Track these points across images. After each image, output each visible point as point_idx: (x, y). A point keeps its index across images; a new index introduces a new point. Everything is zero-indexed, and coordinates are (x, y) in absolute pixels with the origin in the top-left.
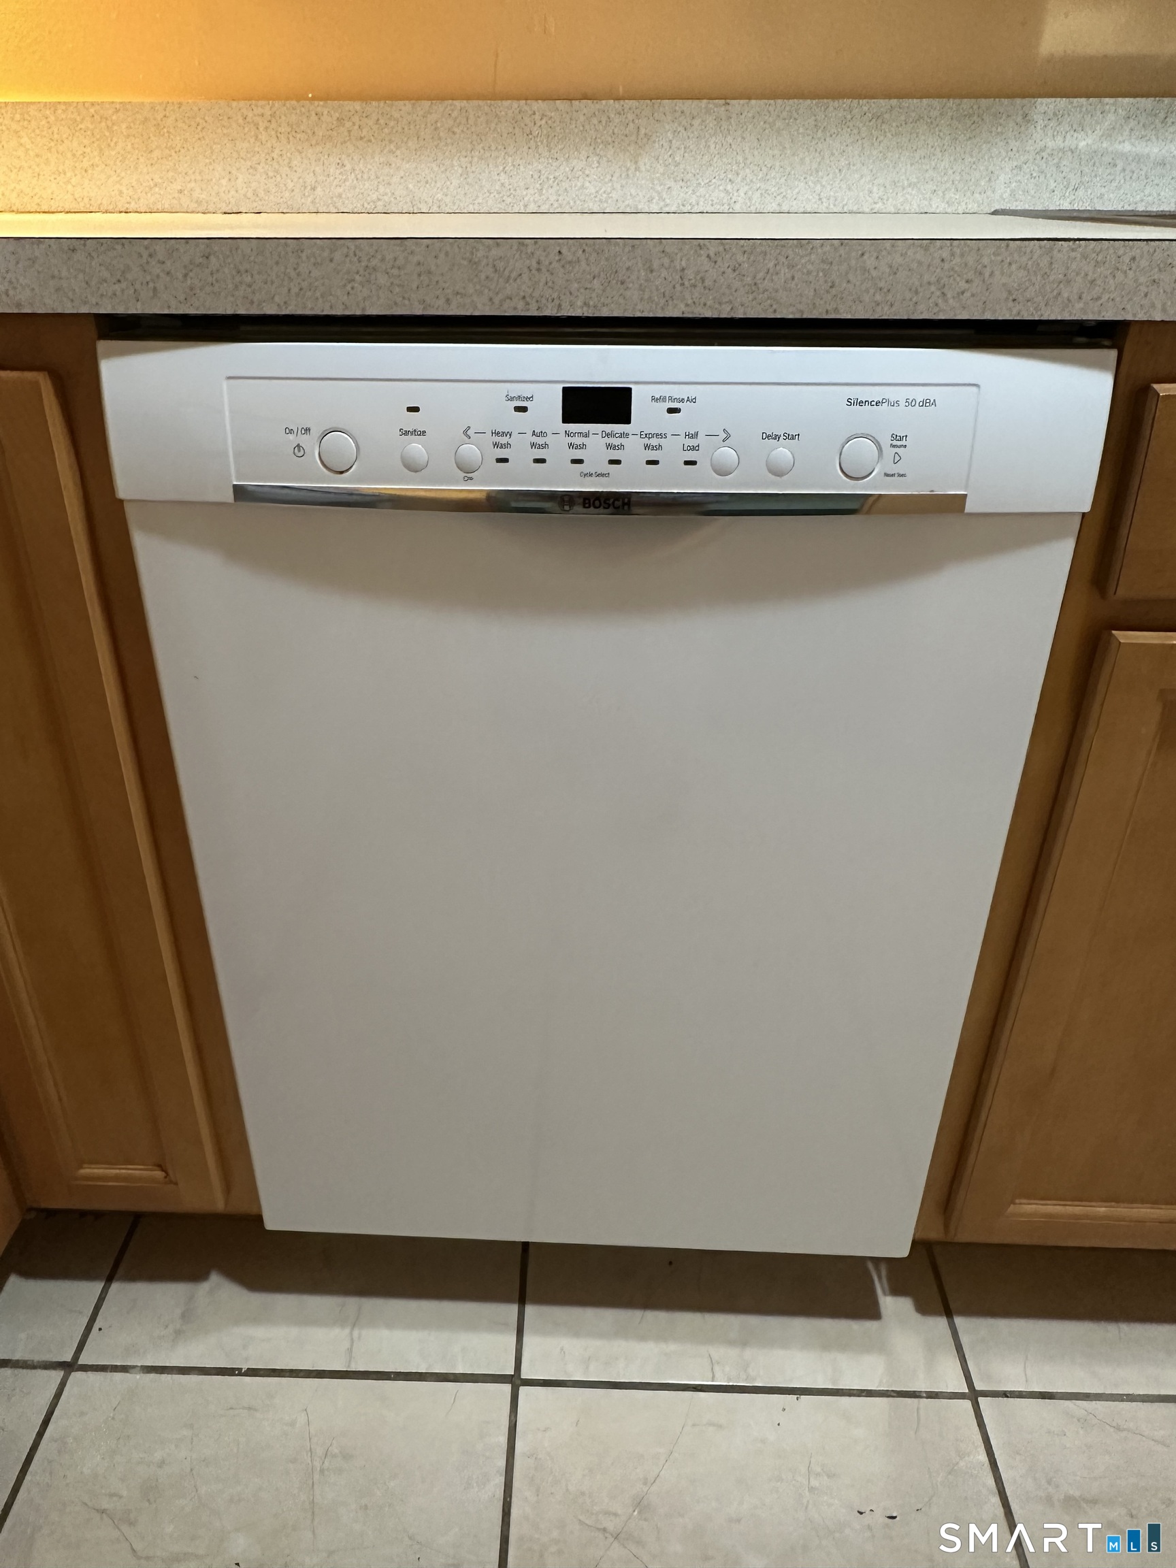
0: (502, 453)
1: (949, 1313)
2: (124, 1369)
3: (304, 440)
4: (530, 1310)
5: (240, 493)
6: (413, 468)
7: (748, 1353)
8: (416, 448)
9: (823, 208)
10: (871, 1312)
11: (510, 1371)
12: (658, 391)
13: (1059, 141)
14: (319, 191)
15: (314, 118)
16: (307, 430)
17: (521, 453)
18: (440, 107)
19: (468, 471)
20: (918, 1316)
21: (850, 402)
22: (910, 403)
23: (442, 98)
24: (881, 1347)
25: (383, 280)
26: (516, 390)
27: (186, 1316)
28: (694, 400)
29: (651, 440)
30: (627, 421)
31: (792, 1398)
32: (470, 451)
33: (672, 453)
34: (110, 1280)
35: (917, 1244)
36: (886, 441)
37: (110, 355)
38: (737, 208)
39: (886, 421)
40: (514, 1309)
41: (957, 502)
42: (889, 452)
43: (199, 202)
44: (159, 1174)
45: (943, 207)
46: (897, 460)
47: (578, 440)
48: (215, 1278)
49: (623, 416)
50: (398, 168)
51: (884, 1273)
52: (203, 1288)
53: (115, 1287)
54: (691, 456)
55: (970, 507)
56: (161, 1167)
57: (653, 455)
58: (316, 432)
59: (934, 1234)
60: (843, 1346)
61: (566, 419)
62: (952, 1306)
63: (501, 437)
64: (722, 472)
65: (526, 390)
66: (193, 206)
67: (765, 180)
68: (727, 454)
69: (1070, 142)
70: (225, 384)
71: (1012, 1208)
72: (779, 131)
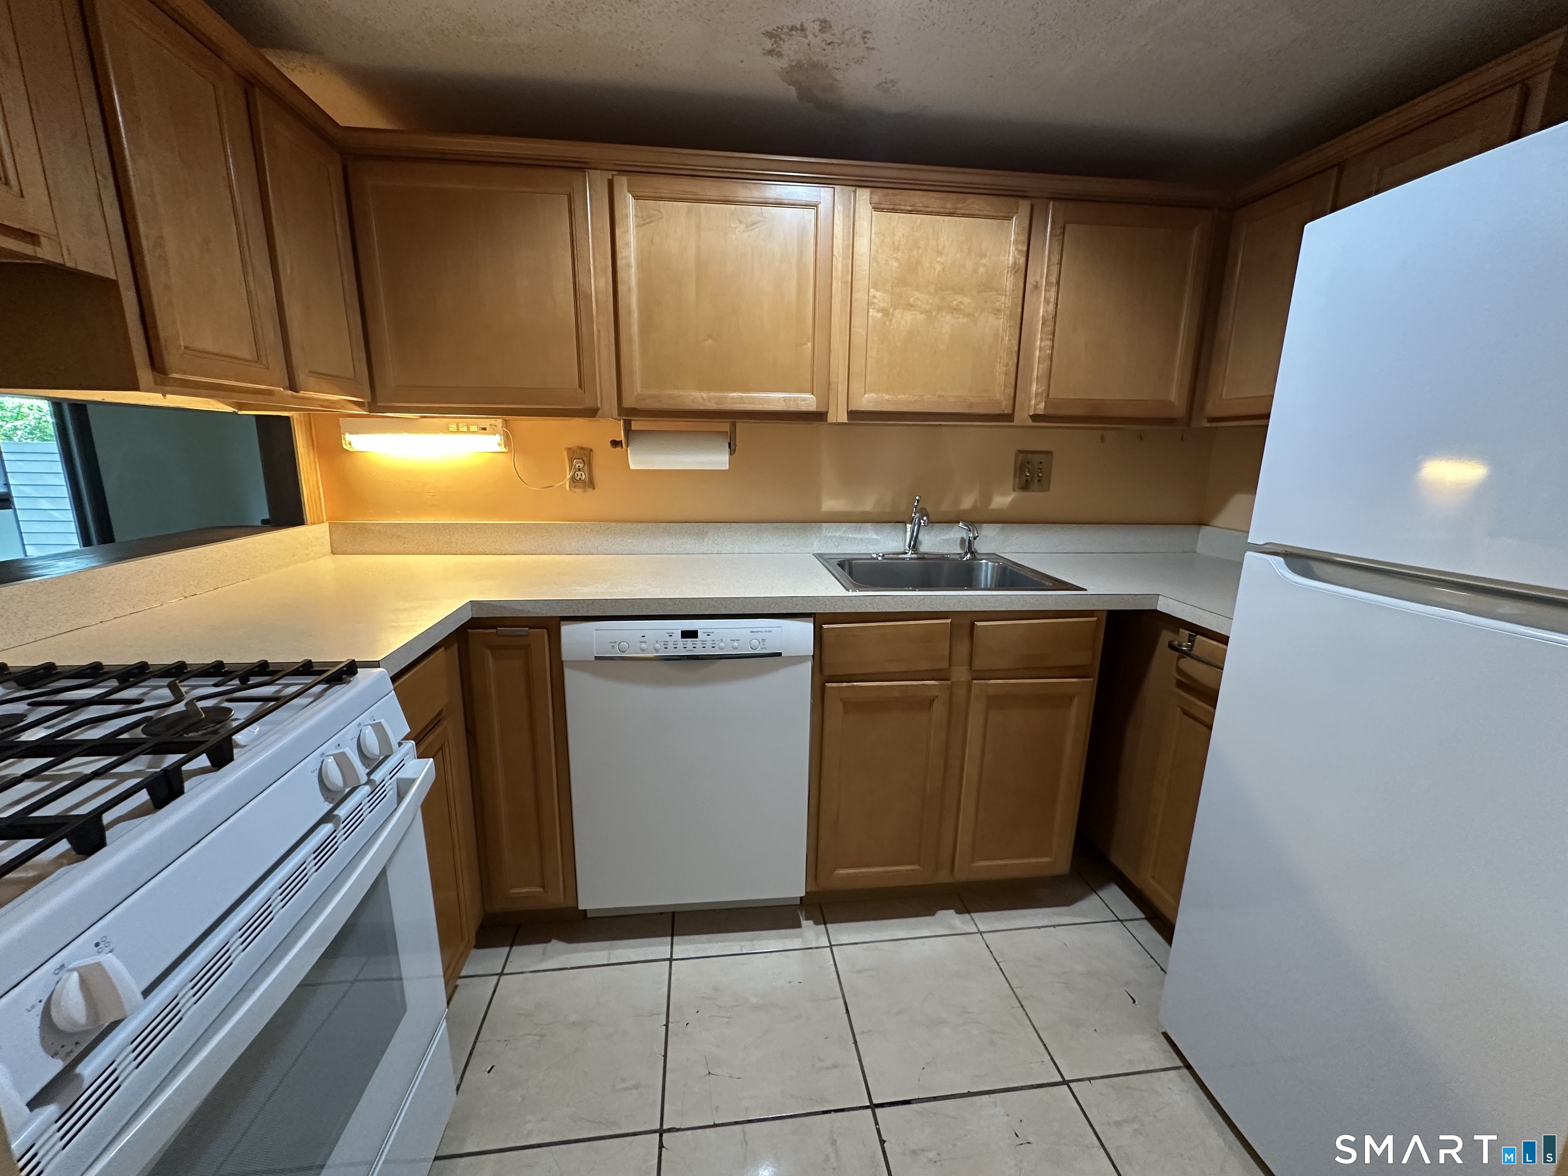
0: (666, 646)
1: (825, 924)
2: (522, 973)
3: (614, 644)
4: (676, 938)
5: (596, 657)
6: (643, 650)
7: (754, 942)
8: (644, 645)
9: (762, 552)
10: (799, 926)
11: (669, 957)
12: (704, 631)
13: (830, 534)
14: (599, 548)
15: (599, 528)
16: (616, 642)
17: (671, 646)
18: (640, 525)
19: (657, 650)
20: (815, 926)
21: (751, 632)
22: (765, 632)
23: (640, 522)
24: (800, 936)
25: (637, 607)
26: (669, 631)
27: (544, 953)
28: (713, 633)
29: (704, 642)
30: (697, 637)
31: (769, 954)
32: (658, 646)
33: (709, 645)
34: (512, 946)
35: (806, 893)
36: (761, 641)
37: (565, 625)
38: (736, 552)
39: (760, 636)
40: (669, 938)
41: (780, 654)
42: (762, 643)
43: (558, 551)
44: (541, 890)
45: (799, 551)
46: (764, 644)
47: (685, 643)
48: (554, 941)
49: (696, 637)
50: (626, 541)
51: (803, 913)
52: (549, 945)
53: (514, 948)
54: (713, 645)
55: (783, 655)
56: (543, 888)
57: (704, 646)
58: (618, 643)
59: (814, 889)
60: (787, 937)
61: (682, 638)
62: (827, 920)
63: (666, 643)
64: (721, 649)
65: (672, 631)
66: (556, 552)
67: (744, 544)
68: (722, 644)
69: (833, 534)
70: (595, 632)
71: (836, 872)
72: (747, 532)
